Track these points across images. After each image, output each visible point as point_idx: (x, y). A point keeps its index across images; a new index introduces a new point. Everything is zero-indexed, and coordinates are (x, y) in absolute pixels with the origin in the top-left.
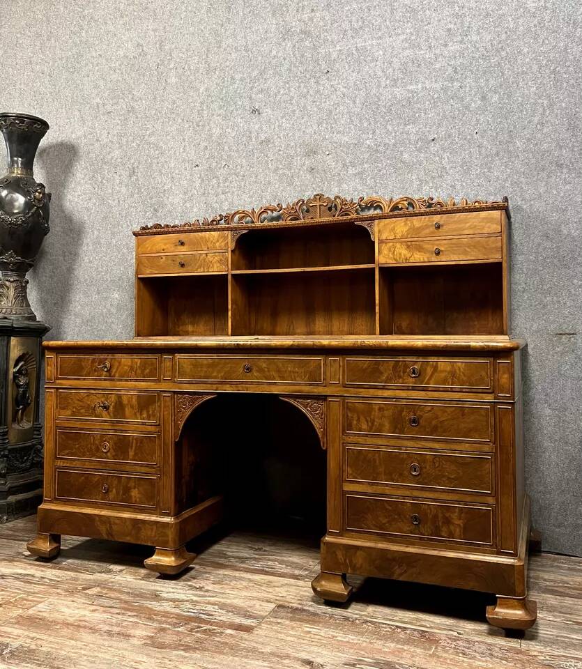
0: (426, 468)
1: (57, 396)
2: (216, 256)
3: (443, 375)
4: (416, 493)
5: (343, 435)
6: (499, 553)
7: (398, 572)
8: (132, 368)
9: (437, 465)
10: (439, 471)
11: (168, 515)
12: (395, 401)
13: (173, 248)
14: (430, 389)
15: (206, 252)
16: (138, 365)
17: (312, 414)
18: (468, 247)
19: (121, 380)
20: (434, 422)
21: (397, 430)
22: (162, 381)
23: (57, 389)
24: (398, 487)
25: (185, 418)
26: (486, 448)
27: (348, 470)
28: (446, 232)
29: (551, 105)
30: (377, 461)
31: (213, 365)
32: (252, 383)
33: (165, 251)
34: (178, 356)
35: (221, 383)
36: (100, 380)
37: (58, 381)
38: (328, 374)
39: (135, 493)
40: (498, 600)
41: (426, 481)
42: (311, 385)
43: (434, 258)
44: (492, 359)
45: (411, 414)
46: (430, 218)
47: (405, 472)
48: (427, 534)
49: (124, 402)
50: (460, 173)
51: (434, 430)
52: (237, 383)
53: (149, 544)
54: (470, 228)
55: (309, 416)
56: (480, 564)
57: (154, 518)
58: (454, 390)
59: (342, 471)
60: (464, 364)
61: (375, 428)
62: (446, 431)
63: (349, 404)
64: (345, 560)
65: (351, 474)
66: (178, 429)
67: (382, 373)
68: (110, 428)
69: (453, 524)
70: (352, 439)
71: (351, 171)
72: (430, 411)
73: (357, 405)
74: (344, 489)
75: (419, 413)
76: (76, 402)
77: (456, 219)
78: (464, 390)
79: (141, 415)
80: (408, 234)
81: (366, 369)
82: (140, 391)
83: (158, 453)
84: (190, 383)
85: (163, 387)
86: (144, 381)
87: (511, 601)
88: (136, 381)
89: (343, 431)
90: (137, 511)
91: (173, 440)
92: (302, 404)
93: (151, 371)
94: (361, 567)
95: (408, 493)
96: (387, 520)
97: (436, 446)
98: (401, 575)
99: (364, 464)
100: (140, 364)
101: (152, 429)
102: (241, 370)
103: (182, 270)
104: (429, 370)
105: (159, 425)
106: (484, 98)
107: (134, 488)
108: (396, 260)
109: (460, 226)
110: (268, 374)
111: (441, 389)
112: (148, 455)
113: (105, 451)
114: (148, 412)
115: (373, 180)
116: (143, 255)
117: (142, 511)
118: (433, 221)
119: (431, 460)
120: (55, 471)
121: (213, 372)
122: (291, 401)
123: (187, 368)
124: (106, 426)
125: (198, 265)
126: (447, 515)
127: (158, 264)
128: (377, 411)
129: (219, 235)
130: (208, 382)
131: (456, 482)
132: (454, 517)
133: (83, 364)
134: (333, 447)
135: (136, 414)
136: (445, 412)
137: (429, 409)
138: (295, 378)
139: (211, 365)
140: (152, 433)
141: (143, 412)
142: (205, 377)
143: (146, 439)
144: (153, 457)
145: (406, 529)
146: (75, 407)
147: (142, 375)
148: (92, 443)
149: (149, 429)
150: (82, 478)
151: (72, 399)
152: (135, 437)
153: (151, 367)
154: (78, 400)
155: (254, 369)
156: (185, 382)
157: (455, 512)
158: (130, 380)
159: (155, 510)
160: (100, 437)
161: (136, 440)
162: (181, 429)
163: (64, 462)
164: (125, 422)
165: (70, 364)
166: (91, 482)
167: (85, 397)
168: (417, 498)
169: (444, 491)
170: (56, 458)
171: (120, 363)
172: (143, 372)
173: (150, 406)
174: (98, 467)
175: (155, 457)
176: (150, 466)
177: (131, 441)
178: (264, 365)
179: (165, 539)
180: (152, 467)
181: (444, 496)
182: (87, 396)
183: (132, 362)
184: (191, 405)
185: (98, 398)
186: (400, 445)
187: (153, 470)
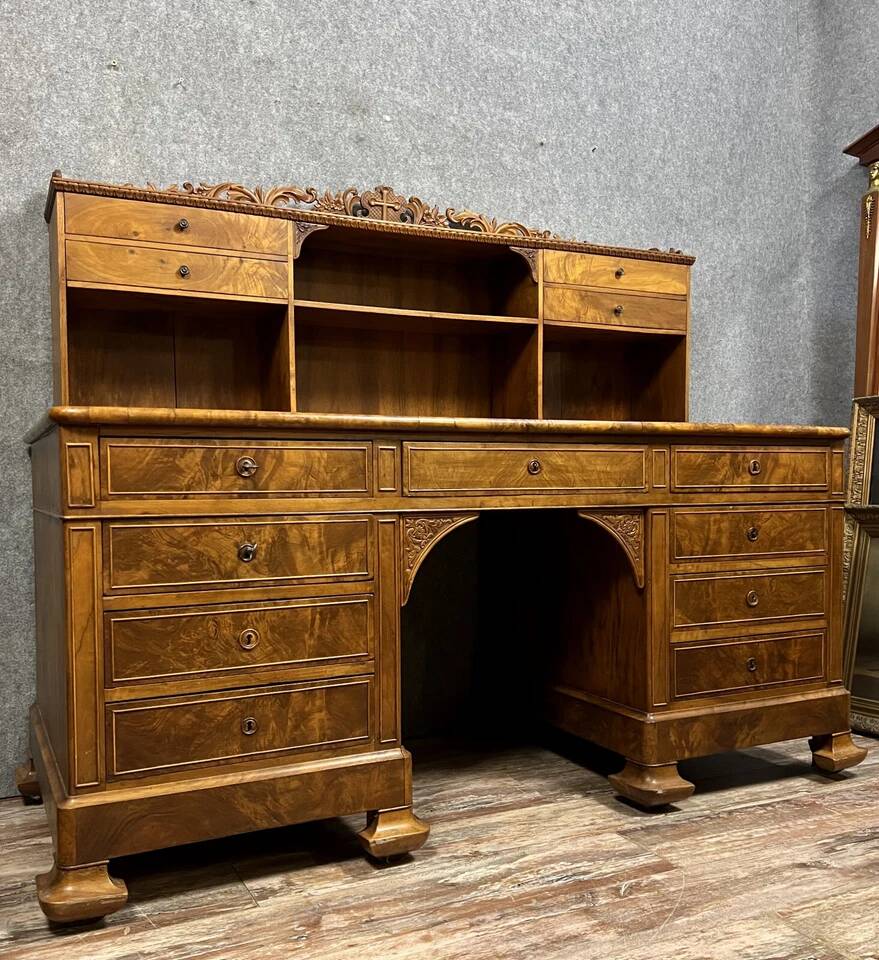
0: (764, 594)
1: (104, 543)
3: (783, 470)
4: (752, 630)
5: (671, 563)
6: (830, 686)
7: (740, 736)
8: (308, 471)
11: (392, 746)
12: (732, 509)
16: (323, 462)
17: (624, 537)
19: (282, 496)
21: (734, 549)
22: (376, 492)
23: (104, 520)
24: (734, 626)
25: (422, 559)
26: (821, 561)
31: (476, 463)
32: (541, 493)
34: (408, 446)
35: (492, 494)
36: (231, 496)
37: (106, 504)
38: (651, 474)
39: (318, 719)
40: (835, 741)
42: (628, 491)
44: (829, 449)
47: (742, 605)
48: (763, 680)
49: (292, 541)
51: (772, 544)
52: (516, 494)
55: (621, 540)
56: (817, 703)
57: (368, 758)
58: (794, 489)
59: (668, 615)
60: (803, 457)
61: (709, 549)
62: (783, 544)
63: (679, 517)
64: (680, 740)
65: (680, 619)
66: (407, 583)
67: (718, 470)
70: (683, 567)
73: (687, 517)
76: (164, 548)
78: (804, 489)
81: (700, 465)
82: (331, 515)
83: (370, 634)
84: (433, 496)
85: (379, 505)
86: (336, 495)
87: (842, 738)
88: (320, 495)
89: (671, 557)
91: (397, 604)
92: (610, 522)
93: (352, 476)
94: (700, 743)
95: (744, 631)
96: (720, 674)
97: (774, 564)
98: (742, 741)
99: (696, 601)
100: (327, 461)
101: (360, 587)
102: (522, 471)
104: (770, 465)
105: (372, 579)
107: (320, 711)
110: (565, 476)
111: (781, 489)
112: (348, 640)
113: (250, 647)
114: (348, 556)
117: (337, 750)
119: (769, 583)
120: (108, 713)
121: (475, 475)
122: (595, 519)
123: (429, 469)
124: (249, 594)
126: (783, 651)
130: (468, 493)
131: (792, 608)
132: (790, 652)
133: (181, 463)
134: (657, 582)
135: (321, 561)
136: (782, 518)
137: (767, 516)
138: (606, 482)
139: (471, 462)
140: (357, 596)
141: (337, 558)
142: (461, 484)
143: (345, 609)
144: (361, 643)
145: (741, 679)
146: (160, 561)
147: (331, 484)
148: (213, 635)
149: (350, 587)
150: (188, 716)
151: (150, 544)
152: (318, 609)
153: (350, 468)
154: (170, 544)
155: (545, 468)
156: (424, 494)
157: (790, 646)
158: (306, 495)
159: (366, 742)
160: (233, 619)
161: (321, 613)
162: (412, 582)
163: (131, 691)
164: (295, 582)
165: (141, 462)
166: (211, 720)
167: (189, 537)
168: (754, 636)
169: (781, 621)
170: (109, 684)
171: (280, 460)
172: (333, 478)
173: (354, 545)
174: (229, 685)
175: (366, 643)
176: (354, 660)
177: (310, 618)
178: (560, 461)
179: (397, 789)
180: (358, 660)
181: (780, 628)
182: (194, 534)
183: (309, 457)
184: (431, 537)
185: (227, 536)
186: (738, 568)
187: (360, 668)
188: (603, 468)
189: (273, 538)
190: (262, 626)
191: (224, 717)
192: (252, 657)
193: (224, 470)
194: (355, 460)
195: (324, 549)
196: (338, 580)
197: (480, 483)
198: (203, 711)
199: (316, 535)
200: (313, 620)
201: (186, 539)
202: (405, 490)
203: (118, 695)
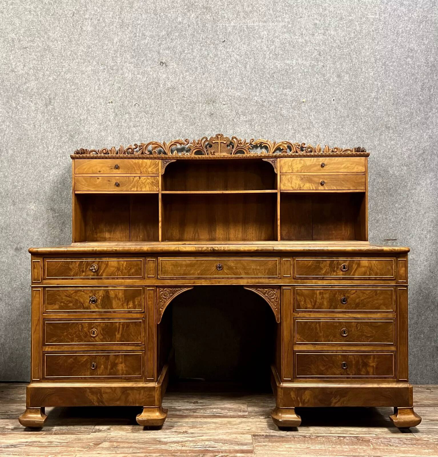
0: (351, 331)
1: (44, 294)
2: (149, 179)
3: (363, 269)
4: (345, 348)
5: (293, 312)
6: (398, 382)
7: (334, 401)
8: (118, 269)
9: (359, 328)
10: (361, 332)
11: (152, 381)
12: (331, 288)
13: (109, 171)
14: (355, 278)
15: (139, 175)
16: (124, 266)
17: (269, 299)
18: (343, 181)
19: (108, 279)
20: (357, 301)
21: (332, 307)
23: (44, 287)
24: (333, 345)
25: (167, 305)
26: (391, 316)
27: (297, 336)
28: (329, 170)
29: (383, 87)
30: (318, 329)
31: (191, 265)
32: (223, 278)
33: (102, 172)
34: (160, 259)
35: (199, 278)
36: (88, 279)
37: (45, 281)
38: (282, 270)
39: (121, 367)
40: (399, 411)
41: (351, 339)
42: (269, 278)
43: (321, 188)
44: (395, 258)
45: (342, 295)
46: (317, 159)
47: (337, 335)
48: (351, 374)
49: (111, 296)
50: (322, 127)
51: (357, 306)
52: (210, 279)
53: (137, 405)
54: (344, 168)
55: (267, 300)
56: (387, 389)
57: (141, 385)
58: (371, 279)
59: (292, 337)
60: (377, 262)
61: (317, 307)
62: (364, 306)
63: (298, 291)
64: (297, 398)
65: (300, 339)
66: (160, 315)
67: (322, 269)
68: (98, 317)
69: (369, 366)
70: (301, 315)
71: (243, 118)
72: (354, 293)
73: (303, 291)
74: (295, 349)
75: (347, 295)
76: (64, 297)
77: (335, 161)
78: (378, 279)
79: (127, 305)
80: (301, 170)
81: (310, 266)
82: (127, 286)
83: (143, 334)
84: (171, 279)
85: (148, 282)
86: (129, 278)
87: (406, 410)
88: (123, 278)
89: (293, 309)
90: (125, 381)
91: (156, 323)
92: (261, 292)
93: (136, 271)
94: (309, 400)
95: (339, 349)
96: (324, 368)
97: (359, 316)
98: (336, 403)
99: (308, 331)
100: (126, 265)
101: (138, 316)
102: (214, 268)
103: (117, 189)
104: (355, 266)
105: (144, 312)
106: (339, 76)
107: (122, 363)
108: (293, 188)
109: (338, 166)
110: (235, 271)
111: (362, 278)
112: (133, 336)
113: (94, 336)
114: (134, 303)
115: (259, 127)
116: (80, 175)
117: (128, 380)
118: (320, 162)
119: (355, 325)
120: (43, 355)
121: (191, 270)
122: (253, 290)
123: (169, 268)
124: (94, 316)
125: (132, 185)
126: (365, 361)
127: (95, 183)
128: (318, 294)
129: (151, 163)
130: (187, 278)
131: (371, 339)
132: (370, 361)
133: (71, 266)
134: (286, 321)
135: (122, 304)
136: (364, 293)
137: (354, 291)
138: (257, 274)
139: (189, 265)
140: (138, 319)
141: (129, 303)
142: (184, 274)
143: (132, 324)
144: (139, 337)
145: (338, 372)
146: (63, 302)
147: (128, 274)
148: (80, 330)
149: (135, 316)
150: (71, 359)
151: (59, 296)
152: (122, 323)
153: (135, 268)
154: (66, 296)
155: (225, 267)
156: (167, 278)
157: (370, 358)
158: (117, 278)
159: (141, 378)
160: (88, 325)
161: (122, 325)
162: (162, 314)
163: (52, 348)
164: (112, 312)
165: (57, 267)
166: (79, 362)
167: (73, 294)
168: (346, 351)
169: (364, 345)
170: (44, 345)
171: (107, 265)
172: (129, 271)
173: (136, 298)
174: (86, 349)
175: (141, 338)
176: (136, 344)
177: (118, 326)
178: (232, 265)
179: (152, 399)
180: (137, 345)
181: (363, 349)
182: (75, 292)
183: (119, 264)
184: (172, 296)
185: (86, 293)
186: (334, 317)
187: (138, 348)
188: (255, 267)
189: (104, 295)
190: (99, 328)
191: (85, 361)
192: (95, 340)
193: (86, 269)
194: (137, 265)
195: (124, 300)
196: (129, 312)
197: (193, 274)
198: (76, 357)
199: (121, 294)
200: (119, 327)
201: (72, 294)
202: (159, 277)
203: (47, 349)
